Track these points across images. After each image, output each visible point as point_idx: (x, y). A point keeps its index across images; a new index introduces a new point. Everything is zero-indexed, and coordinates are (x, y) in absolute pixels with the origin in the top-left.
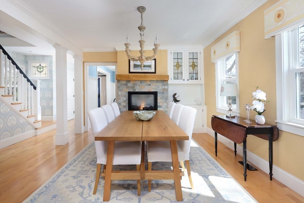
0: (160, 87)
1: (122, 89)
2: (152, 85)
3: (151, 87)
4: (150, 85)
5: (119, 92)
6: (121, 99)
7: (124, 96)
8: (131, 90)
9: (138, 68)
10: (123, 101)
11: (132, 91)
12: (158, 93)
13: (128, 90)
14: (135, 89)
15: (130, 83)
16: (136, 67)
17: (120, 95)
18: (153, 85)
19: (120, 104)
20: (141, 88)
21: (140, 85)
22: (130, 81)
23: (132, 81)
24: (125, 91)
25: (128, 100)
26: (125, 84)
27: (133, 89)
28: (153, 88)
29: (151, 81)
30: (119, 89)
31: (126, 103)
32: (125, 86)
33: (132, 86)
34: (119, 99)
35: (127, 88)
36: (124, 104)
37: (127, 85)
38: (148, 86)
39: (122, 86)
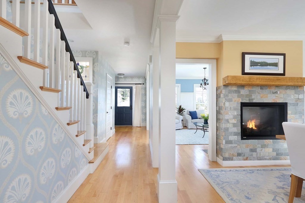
0: (292, 96)
1: (231, 99)
3: (277, 95)
4: (276, 93)
5: (225, 103)
6: (230, 114)
7: (235, 109)
8: (246, 101)
10: (232, 117)
12: (288, 105)
13: (241, 101)
15: (244, 89)
16: (254, 66)
17: (228, 108)
18: (280, 92)
19: (227, 121)
20: (262, 97)
21: (261, 93)
22: (244, 87)
23: (247, 86)
24: (235, 101)
25: (240, 116)
26: (235, 90)
27: (249, 99)
28: (281, 98)
29: (277, 86)
30: (226, 98)
31: (237, 120)
32: (237, 94)
33: (248, 95)
34: (226, 114)
35: (238, 97)
36: (234, 121)
37: (239, 92)
38: (273, 94)
39: (231, 93)
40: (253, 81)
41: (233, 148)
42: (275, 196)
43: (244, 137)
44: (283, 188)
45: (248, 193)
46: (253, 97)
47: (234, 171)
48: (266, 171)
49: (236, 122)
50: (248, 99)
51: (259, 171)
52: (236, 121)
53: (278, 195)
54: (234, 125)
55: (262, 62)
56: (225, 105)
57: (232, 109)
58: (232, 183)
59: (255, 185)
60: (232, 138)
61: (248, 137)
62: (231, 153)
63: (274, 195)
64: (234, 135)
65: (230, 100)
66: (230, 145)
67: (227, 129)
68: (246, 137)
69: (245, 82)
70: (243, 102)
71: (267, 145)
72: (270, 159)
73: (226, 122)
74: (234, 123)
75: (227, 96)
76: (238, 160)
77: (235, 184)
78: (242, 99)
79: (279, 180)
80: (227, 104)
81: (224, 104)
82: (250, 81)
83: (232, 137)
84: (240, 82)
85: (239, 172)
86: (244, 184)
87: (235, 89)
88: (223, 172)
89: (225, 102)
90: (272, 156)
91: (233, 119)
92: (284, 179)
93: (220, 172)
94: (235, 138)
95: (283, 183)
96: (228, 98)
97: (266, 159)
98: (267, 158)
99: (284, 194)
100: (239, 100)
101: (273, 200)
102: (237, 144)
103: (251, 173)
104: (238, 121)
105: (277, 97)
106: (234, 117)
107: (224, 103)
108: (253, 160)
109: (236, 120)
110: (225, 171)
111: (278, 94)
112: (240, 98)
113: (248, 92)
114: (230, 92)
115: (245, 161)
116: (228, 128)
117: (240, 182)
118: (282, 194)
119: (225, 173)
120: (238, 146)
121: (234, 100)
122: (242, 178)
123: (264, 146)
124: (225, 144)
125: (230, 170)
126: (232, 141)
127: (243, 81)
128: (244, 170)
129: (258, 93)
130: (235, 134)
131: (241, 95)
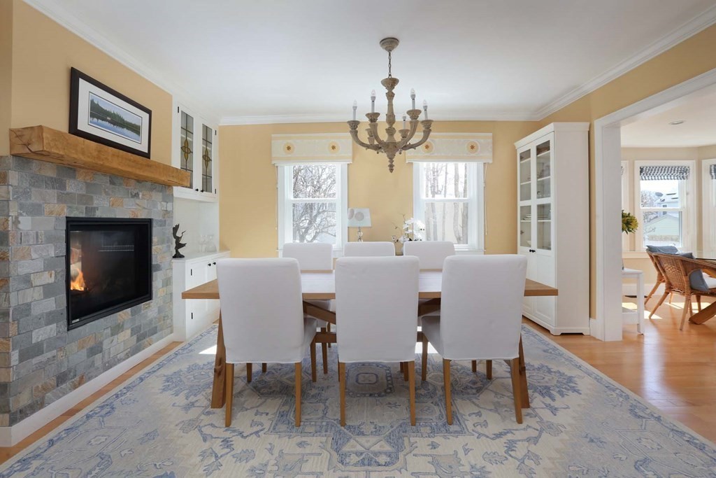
0: (159, 204)
1: (40, 205)
2: (140, 196)
3: (137, 201)
4: (136, 195)
5: (20, 218)
6: (34, 256)
7: (50, 239)
8: (79, 213)
9: (104, 122)
10: (40, 265)
11: (83, 215)
12: (154, 224)
13: (67, 213)
14: (95, 205)
15: (74, 178)
16: (98, 118)
17: (27, 235)
18: (143, 195)
19: (27, 280)
20: (113, 205)
21: (110, 192)
22: (75, 171)
23: (82, 170)
24: (51, 213)
25: (64, 258)
26: (52, 178)
27: (86, 208)
28: (144, 208)
29: (140, 180)
30: (23, 201)
31: (56, 272)
32: (56, 191)
33: (84, 195)
34: (23, 258)
35: (61, 199)
36: (48, 278)
37: (63, 186)
38: (132, 199)
39: (39, 187)
40: (106, 158)
41: (42, 367)
42: (199, 430)
43: (74, 322)
44: (192, 404)
45: (155, 465)
46: (96, 203)
47: (63, 435)
48: (134, 389)
49: (52, 280)
50: (84, 207)
51: (123, 398)
52: (53, 275)
53: (201, 425)
54: (48, 290)
55: (114, 113)
56: (20, 226)
57: (42, 238)
58: (94, 473)
59: (147, 435)
60: (42, 334)
61: (83, 318)
62: (38, 387)
63: (196, 429)
64: (46, 325)
65: (35, 210)
66: (35, 361)
67: (25, 309)
68: (78, 320)
69: (89, 157)
70: (72, 215)
71: (123, 325)
72: (128, 356)
73: (22, 286)
74: (49, 284)
75: (26, 194)
76: (60, 397)
77: (102, 469)
78: (70, 207)
79: (171, 392)
80: (26, 223)
81: (16, 222)
82: (99, 158)
83: (41, 332)
84: (75, 156)
85: (81, 429)
86: (126, 452)
87: (52, 176)
88: (35, 464)
89: (21, 214)
90: (130, 348)
91: (44, 271)
92: (176, 386)
93: (21, 470)
94: (51, 330)
95: (182, 395)
96: (29, 202)
97: (120, 361)
98: (122, 355)
99: (203, 414)
100: (63, 210)
101: (205, 440)
102: (55, 348)
103: (109, 412)
104: (59, 277)
105: (138, 205)
106: (49, 266)
107: (17, 218)
108: (96, 376)
109: (53, 272)
110: (36, 457)
111: (139, 198)
112: (65, 205)
113: (84, 188)
114: (37, 181)
115: (77, 390)
116: (29, 305)
117: (111, 454)
118: (203, 417)
119: (42, 462)
120: (59, 353)
121: (47, 208)
122: (103, 439)
123: (117, 329)
124: (17, 363)
125: (52, 442)
126: (43, 344)
127: (83, 153)
128: (88, 417)
129: (105, 192)
130: (50, 318)
131: (68, 194)
